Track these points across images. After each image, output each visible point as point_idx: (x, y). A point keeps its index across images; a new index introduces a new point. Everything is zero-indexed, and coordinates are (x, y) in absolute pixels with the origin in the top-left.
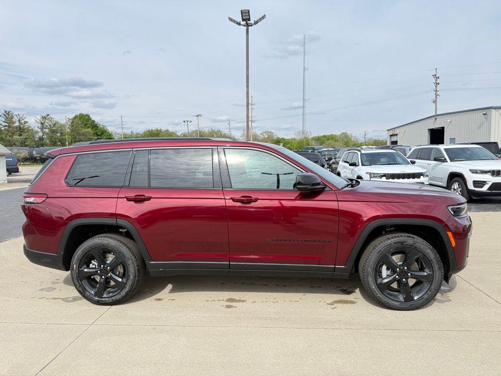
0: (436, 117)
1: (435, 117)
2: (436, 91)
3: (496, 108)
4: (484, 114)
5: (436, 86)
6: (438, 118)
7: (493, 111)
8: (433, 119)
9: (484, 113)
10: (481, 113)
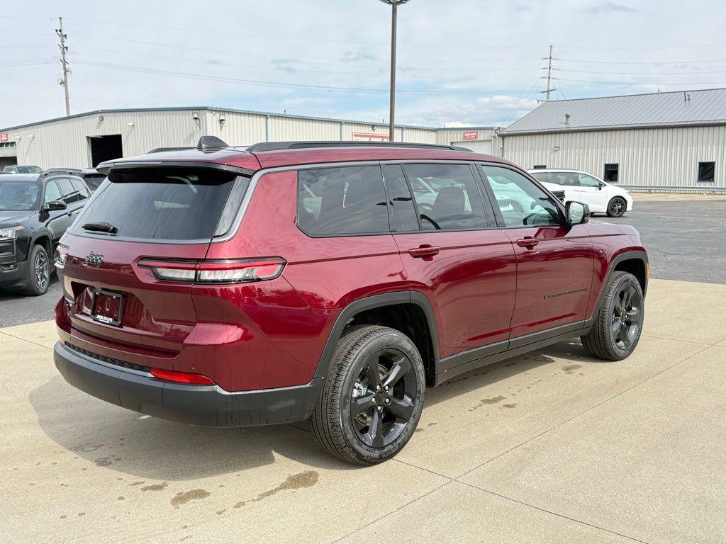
0: (103, 115)
1: (100, 115)
2: (64, 62)
3: (212, 110)
4: (196, 118)
5: (63, 53)
6: (107, 118)
7: (209, 115)
8: (96, 119)
9: (196, 116)
10: (189, 116)
